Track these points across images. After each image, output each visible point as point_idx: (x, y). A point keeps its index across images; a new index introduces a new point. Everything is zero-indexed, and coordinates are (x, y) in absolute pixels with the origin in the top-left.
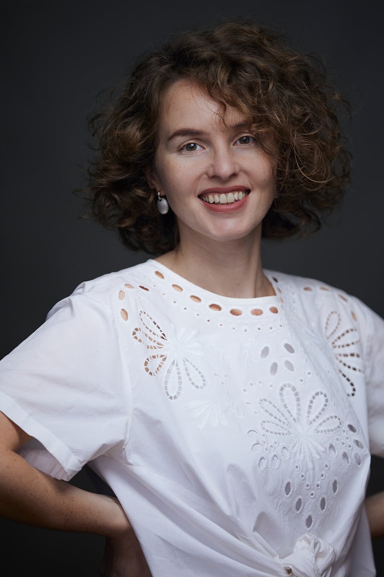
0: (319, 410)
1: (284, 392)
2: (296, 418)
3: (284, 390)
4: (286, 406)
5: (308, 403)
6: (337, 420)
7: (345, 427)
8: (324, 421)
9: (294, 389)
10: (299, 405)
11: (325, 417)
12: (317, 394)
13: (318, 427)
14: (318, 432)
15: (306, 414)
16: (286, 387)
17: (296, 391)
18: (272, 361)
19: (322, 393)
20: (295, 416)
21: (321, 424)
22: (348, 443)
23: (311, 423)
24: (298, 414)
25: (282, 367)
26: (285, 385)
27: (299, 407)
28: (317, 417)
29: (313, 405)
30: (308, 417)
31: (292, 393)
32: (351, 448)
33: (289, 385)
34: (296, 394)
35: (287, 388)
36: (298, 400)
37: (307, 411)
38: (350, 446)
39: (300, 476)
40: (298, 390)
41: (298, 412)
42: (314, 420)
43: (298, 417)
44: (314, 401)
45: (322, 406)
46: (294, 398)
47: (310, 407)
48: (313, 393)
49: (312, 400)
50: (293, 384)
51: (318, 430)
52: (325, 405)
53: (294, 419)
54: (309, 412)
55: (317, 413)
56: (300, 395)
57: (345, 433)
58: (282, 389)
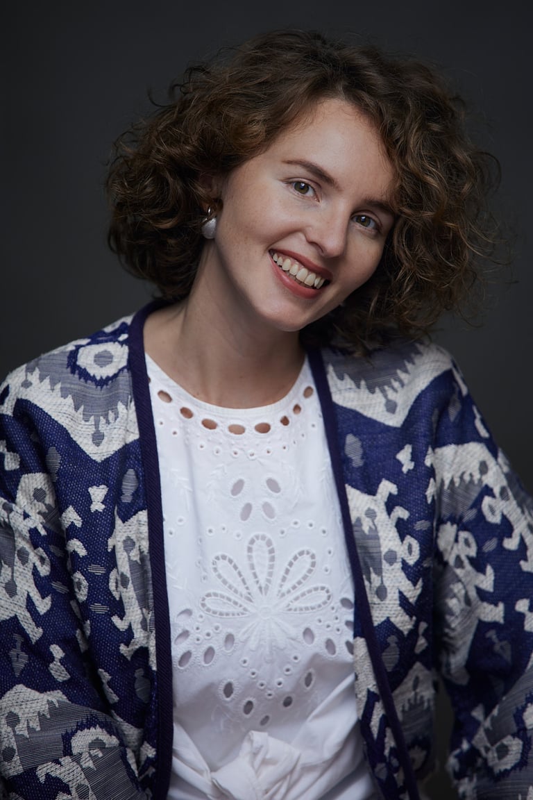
0: (299, 577)
1: (254, 547)
2: (263, 586)
3: (255, 544)
4: (252, 567)
5: (286, 565)
6: (324, 592)
7: (336, 603)
8: (303, 595)
9: (269, 543)
10: (271, 567)
11: (305, 589)
12: (301, 553)
13: (292, 602)
14: (290, 610)
15: (279, 581)
16: (258, 539)
17: (271, 547)
18: (246, 501)
19: (308, 553)
20: (263, 582)
21: (297, 599)
22: (336, 626)
23: (283, 595)
24: (269, 581)
25: (257, 511)
26: (257, 537)
27: (271, 570)
28: (294, 587)
29: (292, 569)
30: (281, 586)
31: (266, 549)
32: (339, 633)
33: (263, 538)
34: (272, 551)
35: (260, 541)
36: (272, 559)
37: (281, 577)
38: (338, 630)
39: (249, 674)
40: (275, 545)
41: (269, 578)
42: (289, 592)
43: (267, 585)
44: (295, 563)
45: (304, 572)
46: (267, 556)
47: (287, 571)
48: (296, 552)
49: (293, 561)
50: (269, 536)
51: (290, 607)
52: (310, 571)
53: (260, 588)
54: (284, 579)
55: (294, 582)
56: (276, 554)
57: (334, 611)
58: (252, 542)
